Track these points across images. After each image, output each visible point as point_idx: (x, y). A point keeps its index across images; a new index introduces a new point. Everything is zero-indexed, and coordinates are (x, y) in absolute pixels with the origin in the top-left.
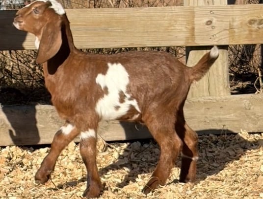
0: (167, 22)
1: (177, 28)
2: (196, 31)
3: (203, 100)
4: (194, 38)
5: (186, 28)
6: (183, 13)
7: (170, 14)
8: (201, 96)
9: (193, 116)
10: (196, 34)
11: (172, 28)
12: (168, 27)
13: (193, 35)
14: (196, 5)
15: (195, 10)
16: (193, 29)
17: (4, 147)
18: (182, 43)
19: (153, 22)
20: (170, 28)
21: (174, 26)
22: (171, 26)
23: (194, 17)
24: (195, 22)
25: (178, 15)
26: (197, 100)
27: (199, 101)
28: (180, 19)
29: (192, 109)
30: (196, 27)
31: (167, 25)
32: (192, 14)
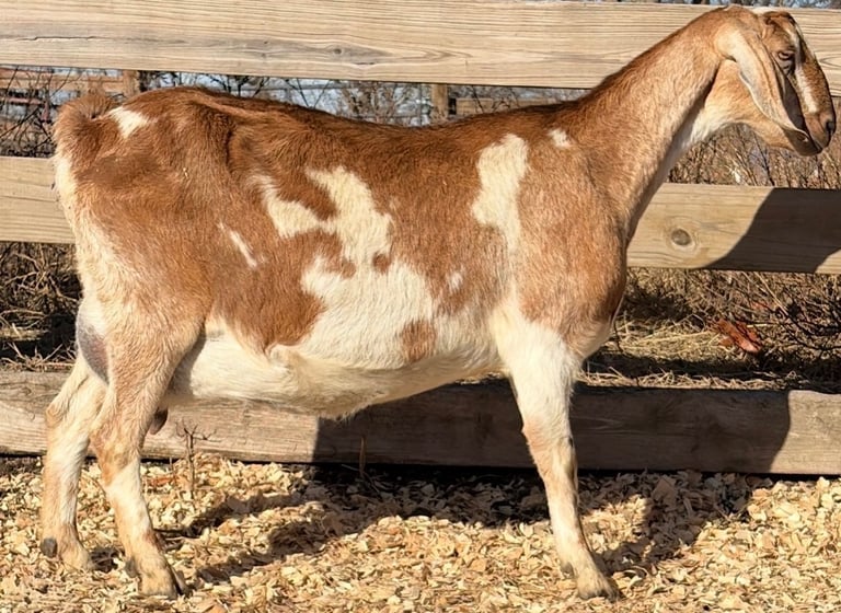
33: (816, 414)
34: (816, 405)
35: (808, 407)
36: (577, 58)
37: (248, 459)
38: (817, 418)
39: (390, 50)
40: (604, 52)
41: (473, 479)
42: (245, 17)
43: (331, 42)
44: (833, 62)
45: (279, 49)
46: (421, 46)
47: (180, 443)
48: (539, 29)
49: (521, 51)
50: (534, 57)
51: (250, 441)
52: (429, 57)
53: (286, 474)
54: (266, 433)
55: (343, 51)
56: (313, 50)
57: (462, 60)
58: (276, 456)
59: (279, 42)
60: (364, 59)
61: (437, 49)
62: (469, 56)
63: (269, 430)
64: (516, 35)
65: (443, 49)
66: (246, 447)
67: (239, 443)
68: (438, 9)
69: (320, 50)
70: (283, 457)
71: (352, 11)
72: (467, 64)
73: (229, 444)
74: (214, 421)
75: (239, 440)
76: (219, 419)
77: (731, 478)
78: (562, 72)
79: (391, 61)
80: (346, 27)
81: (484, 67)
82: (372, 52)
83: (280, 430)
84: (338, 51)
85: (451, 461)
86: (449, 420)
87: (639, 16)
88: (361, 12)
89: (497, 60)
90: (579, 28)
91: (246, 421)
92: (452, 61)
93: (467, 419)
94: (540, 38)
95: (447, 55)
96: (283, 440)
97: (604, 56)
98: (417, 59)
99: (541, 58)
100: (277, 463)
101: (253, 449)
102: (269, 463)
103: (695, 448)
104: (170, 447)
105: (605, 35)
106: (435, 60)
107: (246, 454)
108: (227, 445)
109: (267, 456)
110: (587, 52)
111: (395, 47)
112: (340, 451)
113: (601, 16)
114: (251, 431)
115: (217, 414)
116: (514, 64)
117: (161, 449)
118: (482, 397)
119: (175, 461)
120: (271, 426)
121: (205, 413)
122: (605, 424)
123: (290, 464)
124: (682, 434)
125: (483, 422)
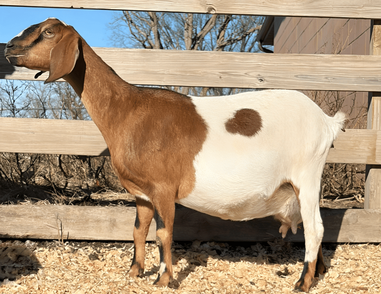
0: (352, 142)
1: (361, 148)
2: (377, 151)
3: (379, 212)
4: (375, 157)
5: (369, 148)
6: (366, 135)
7: (356, 136)
8: (377, 208)
9: (369, 225)
10: (376, 154)
11: (357, 148)
12: (353, 147)
13: (374, 155)
14: (378, 129)
15: (377, 133)
16: (375, 149)
17: (205, 242)
18: (364, 161)
19: (341, 142)
20: (354, 148)
21: (358, 147)
22: (355, 146)
23: (376, 139)
24: (377, 144)
25: (362, 137)
26: (374, 211)
27: (375, 212)
28: (364, 140)
29: (368, 218)
30: (377, 148)
31: (352, 145)
32: (375, 136)
36: (147, 73)
41: (109, 245)
44: (250, 74)
49: (124, 69)
77: (213, 244)
78: (141, 78)
86: (98, 221)
87: (172, 55)
90: (148, 60)
93: (106, 220)
97: (158, 71)
103: (198, 232)
105: (158, 63)
110: (151, 70)
118: (112, 211)
125: (112, 222)
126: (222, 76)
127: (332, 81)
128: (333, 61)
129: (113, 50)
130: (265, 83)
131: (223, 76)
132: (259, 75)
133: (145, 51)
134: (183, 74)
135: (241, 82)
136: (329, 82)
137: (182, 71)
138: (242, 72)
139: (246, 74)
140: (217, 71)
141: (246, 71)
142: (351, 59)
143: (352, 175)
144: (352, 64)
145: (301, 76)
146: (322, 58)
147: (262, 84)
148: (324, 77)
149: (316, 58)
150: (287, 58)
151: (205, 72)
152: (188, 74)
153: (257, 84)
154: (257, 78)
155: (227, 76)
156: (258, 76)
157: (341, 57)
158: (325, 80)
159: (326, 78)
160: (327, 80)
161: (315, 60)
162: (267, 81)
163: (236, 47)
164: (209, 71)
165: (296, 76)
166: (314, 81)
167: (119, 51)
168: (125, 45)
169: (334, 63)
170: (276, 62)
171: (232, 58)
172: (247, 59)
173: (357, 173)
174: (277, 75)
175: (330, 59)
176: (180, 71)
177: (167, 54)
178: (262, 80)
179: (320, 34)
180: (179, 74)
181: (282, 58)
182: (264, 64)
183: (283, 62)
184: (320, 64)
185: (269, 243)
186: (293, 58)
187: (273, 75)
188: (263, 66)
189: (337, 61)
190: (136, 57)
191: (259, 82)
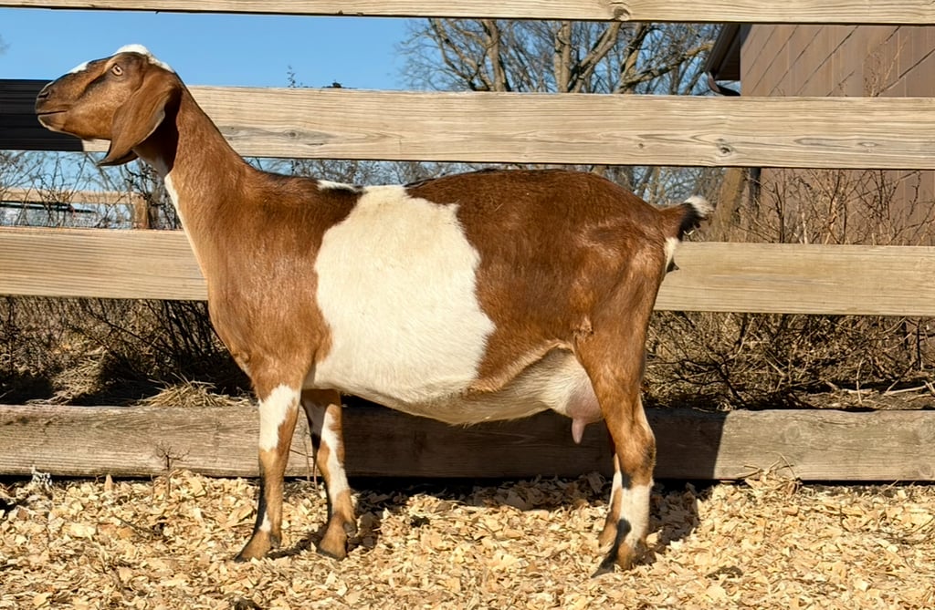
33: (699, 428)
34: (699, 421)
35: (692, 422)
36: (493, 138)
37: (218, 475)
38: (701, 431)
39: (337, 134)
40: (515, 133)
41: (412, 487)
42: (215, 108)
43: (288, 127)
44: (702, 138)
45: (242, 133)
46: (362, 129)
47: (160, 463)
48: (460, 114)
49: (444, 132)
50: (457, 138)
51: (219, 459)
52: (369, 138)
53: (251, 487)
54: (234, 452)
55: (297, 134)
56: (272, 134)
57: (396, 141)
58: (242, 472)
59: (243, 128)
60: (316, 141)
61: (376, 131)
62: (402, 137)
63: (236, 450)
64: (441, 120)
65: (381, 131)
66: (217, 464)
67: (210, 462)
68: (376, 99)
69: (278, 134)
70: (249, 472)
71: (305, 102)
72: (401, 144)
73: (201, 463)
74: (189, 443)
75: (210, 459)
76: (192, 441)
78: (479, 149)
79: (337, 143)
80: (299, 115)
81: (415, 146)
82: (320, 135)
83: (245, 450)
84: (293, 134)
85: (391, 473)
86: (390, 438)
87: (542, 103)
88: (311, 103)
89: (425, 140)
90: (493, 113)
91: (216, 443)
92: (388, 142)
94: (460, 122)
95: (385, 136)
96: (247, 458)
97: (514, 135)
98: (359, 140)
99: (461, 138)
100: (243, 478)
101: (221, 465)
102: (235, 478)
103: (598, 459)
104: (151, 466)
105: (514, 119)
106: (373, 141)
107: (216, 470)
108: (199, 462)
109: (235, 472)
110: (499, 133)
111: (341, 131)
112: (297, 466)
113: (510, 104)
114: (220, 451)
115: (192, 437)
116: (439, 143)
117: (143, 468)
119: (155, 477)
120: (238, 446)
121: (181, 436)
122: (522, 438)
123: (254, 478)
124: (587, 447)
125: (418, 438)
126: (644, 144)
127: (873, 149)
128: (874, 110)
129: (423, 96)
130: (734, 155)
131: (647, 144)
132: (721, 140)
133: (486, 95)
134: (566, 140)
135: (684, 154)
136: (867, 151)
137: (562, 135)
138: (687, 135)
139: (693, 137)
140: (633, 134)
141: (692, 133)
142: (911, 105)
143: (919, 341)
144: (916, 116)
145: (809, 141)
146: (851, 105)
147: (728, 158)
148: (856, 142)
149: (837, 105)
150: (780, 105)
151: (608, 136)
152: (575, 141)
153: (717, 158)
154: (717, 145)
155: (654, 143)
156: (719, 142)
157: (891, 101)
158: (859, 147)
159: (861, 144)
160: (864, 149)
161: (836, 109)
162: (738, 152)
163: (660, 85)
164: (617, 133)
165: (798, 141)
166: (835, 150)
167: (436, 96)
168: (432, 85)
169: (876, 113)
170: (754, 114)
171: (664, 108)
172: (694, 109)
173: (929, 336)
174: (758, 140)
175: (868, 106)
176: (558, 135)
177: (532, 101)
178: (726, 150)
179: (838, 57)
180: (556, 139)
181: (768, 105)
182: (731, 117)
183: (769, 114)
184: (847, 116)
185: (747, 480)
186: (790, 105)
187: (751, 139)
188: (729, 122)
189: (882, 110)
190: (469, 107)
191: (721, 153)
